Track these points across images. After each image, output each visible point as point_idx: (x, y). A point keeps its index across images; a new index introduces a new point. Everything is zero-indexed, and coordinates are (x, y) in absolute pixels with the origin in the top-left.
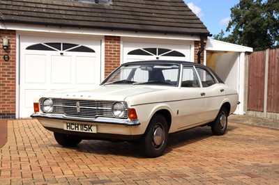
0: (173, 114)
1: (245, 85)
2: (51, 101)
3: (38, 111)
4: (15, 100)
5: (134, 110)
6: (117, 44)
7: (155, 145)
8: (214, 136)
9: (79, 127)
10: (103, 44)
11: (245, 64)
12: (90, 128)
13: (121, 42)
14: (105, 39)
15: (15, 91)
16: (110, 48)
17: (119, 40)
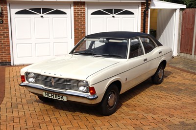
1: (179, 34)
2: (33, 75)
3: (24, 81)
4: (10, 52)
5: (93, 88)
6: (82, 7)
7: (109, 106)
8: (154, 86)
9: (54, 95)
10: (73, 8)
11: (180, 18)
12: (62, 97)
13: (86, 5)
14: (74, 4)
15: (9, 46)
16: (78, 11)
17: (84, 4)
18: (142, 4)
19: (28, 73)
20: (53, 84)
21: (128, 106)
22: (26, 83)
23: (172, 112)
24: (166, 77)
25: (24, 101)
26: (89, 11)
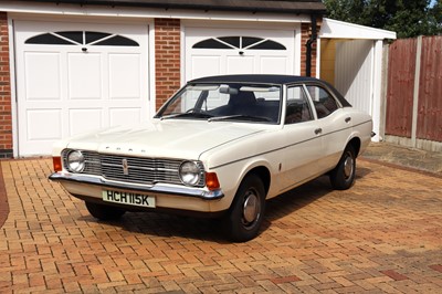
0: (273, 170)
1: (383, 94)
2: (80, 155)
3: (60, 169)
4: (11, 127)
5: (214, 175)
6: (174, 31)
7: (246, 221)
8: (335, 192)
9: (128, 197)
10: (152, 32)
11: (384, 59)
12: (144, 200)
13: (182, 27)
14: (156, 24)
15: (10, 113)
16: (164, 38)
17: (179, 25)
18: (302, 28)
19: (68, 152)
20: (126, 172)
21: (283, 226)
22: (63, 173)
23: (378, 234)
24: (359, 177)
25: (55, 218)
26: (188, 41)
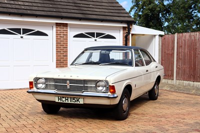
0: (133, 88)
1: (159, 60)
2: (43, 81)
3: (33, 88)
5: (114, 86)
6: (65, 29)
7: (123, 110)
9: (69, 99)
10: (55, 29)
11: (159, 44)
12: (78, 100)
13: (68, 28)
14: (56, 25)
16: (60, 32)
17: (67, 26)
18: (123, 29)
19: (37, 79)
20: (68, 87)
22: (35, 89)
